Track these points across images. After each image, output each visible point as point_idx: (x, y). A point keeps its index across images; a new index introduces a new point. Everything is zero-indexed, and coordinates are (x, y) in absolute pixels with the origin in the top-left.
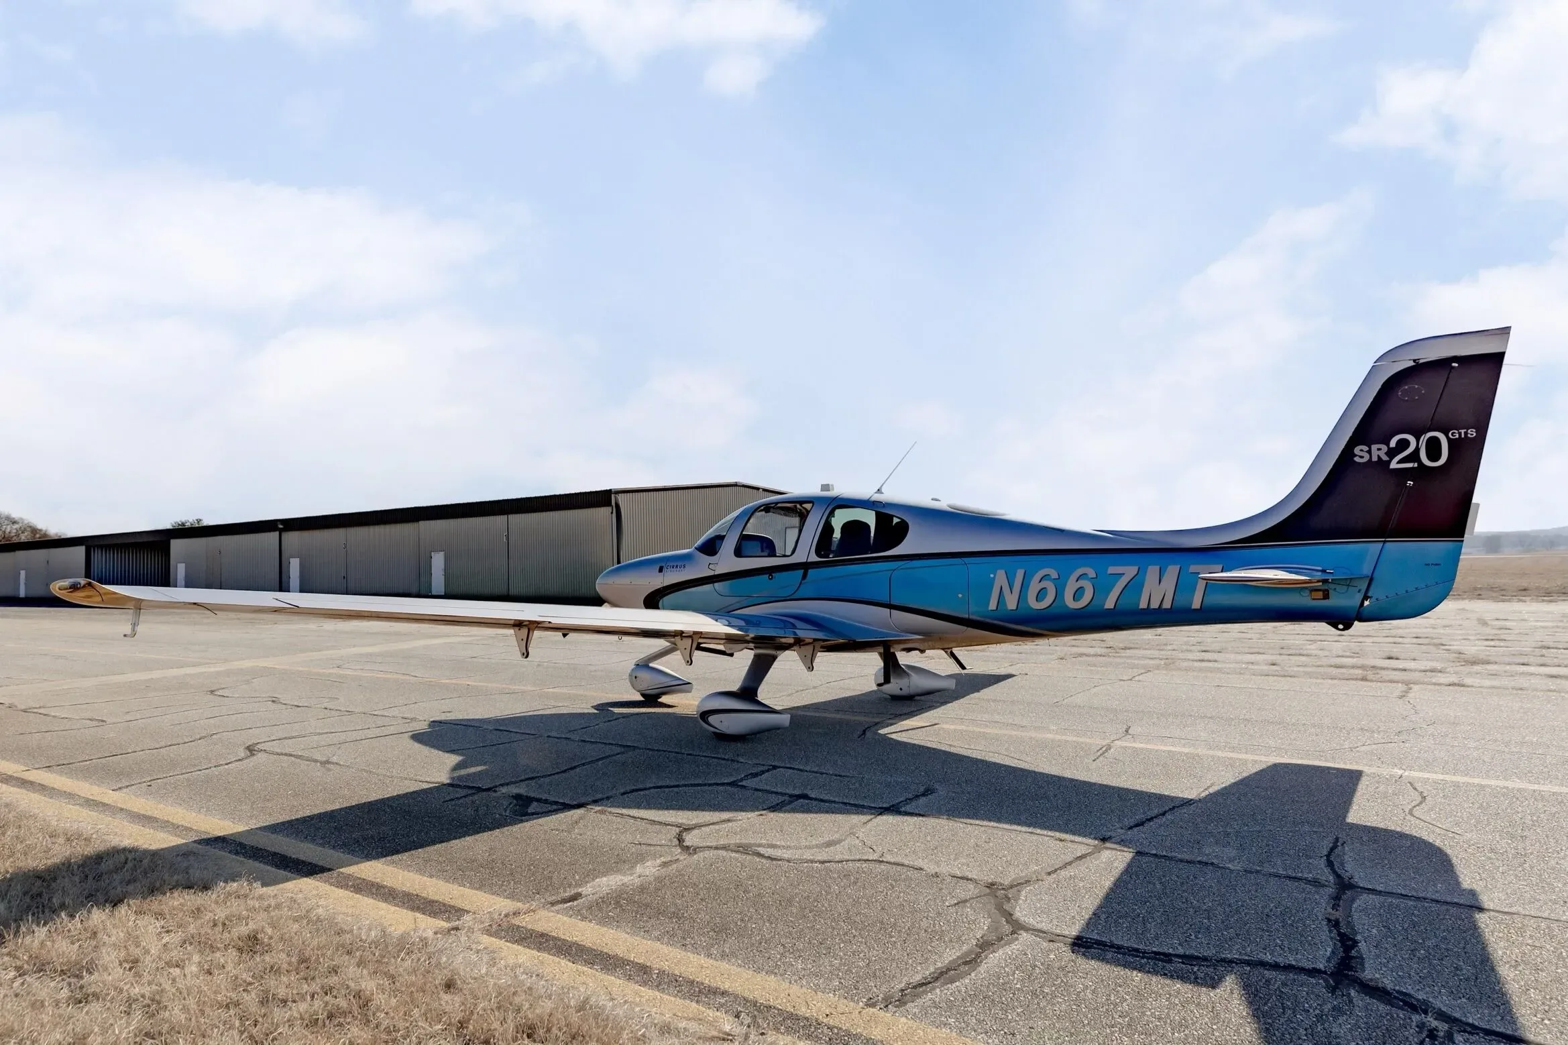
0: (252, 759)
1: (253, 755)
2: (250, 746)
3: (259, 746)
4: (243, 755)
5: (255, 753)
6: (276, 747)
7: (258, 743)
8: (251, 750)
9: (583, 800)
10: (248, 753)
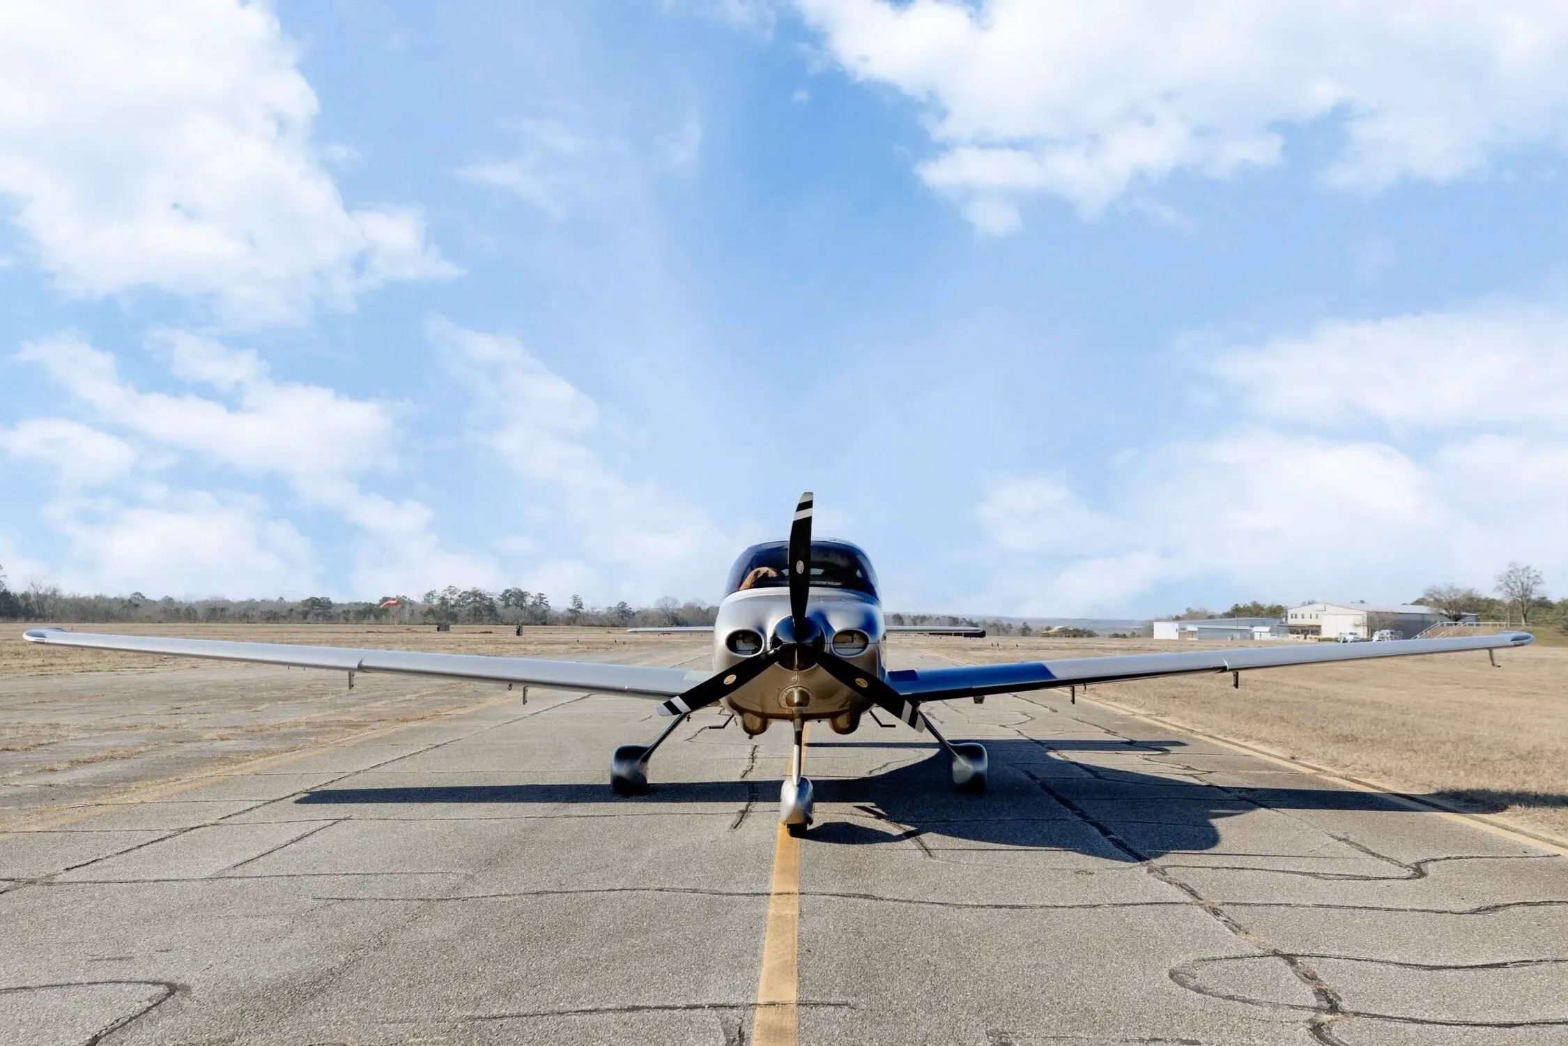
0: (1419, 859)
1: (1417, 864)
2: (1419, 878)
3: (1407, 873)
4: (1430, 865)
5: (1414, 866)
6: (1385, 868)
7: (1408, 879)
8: (1419, 872)
9: (1217, 789)
10: (1423, 867)
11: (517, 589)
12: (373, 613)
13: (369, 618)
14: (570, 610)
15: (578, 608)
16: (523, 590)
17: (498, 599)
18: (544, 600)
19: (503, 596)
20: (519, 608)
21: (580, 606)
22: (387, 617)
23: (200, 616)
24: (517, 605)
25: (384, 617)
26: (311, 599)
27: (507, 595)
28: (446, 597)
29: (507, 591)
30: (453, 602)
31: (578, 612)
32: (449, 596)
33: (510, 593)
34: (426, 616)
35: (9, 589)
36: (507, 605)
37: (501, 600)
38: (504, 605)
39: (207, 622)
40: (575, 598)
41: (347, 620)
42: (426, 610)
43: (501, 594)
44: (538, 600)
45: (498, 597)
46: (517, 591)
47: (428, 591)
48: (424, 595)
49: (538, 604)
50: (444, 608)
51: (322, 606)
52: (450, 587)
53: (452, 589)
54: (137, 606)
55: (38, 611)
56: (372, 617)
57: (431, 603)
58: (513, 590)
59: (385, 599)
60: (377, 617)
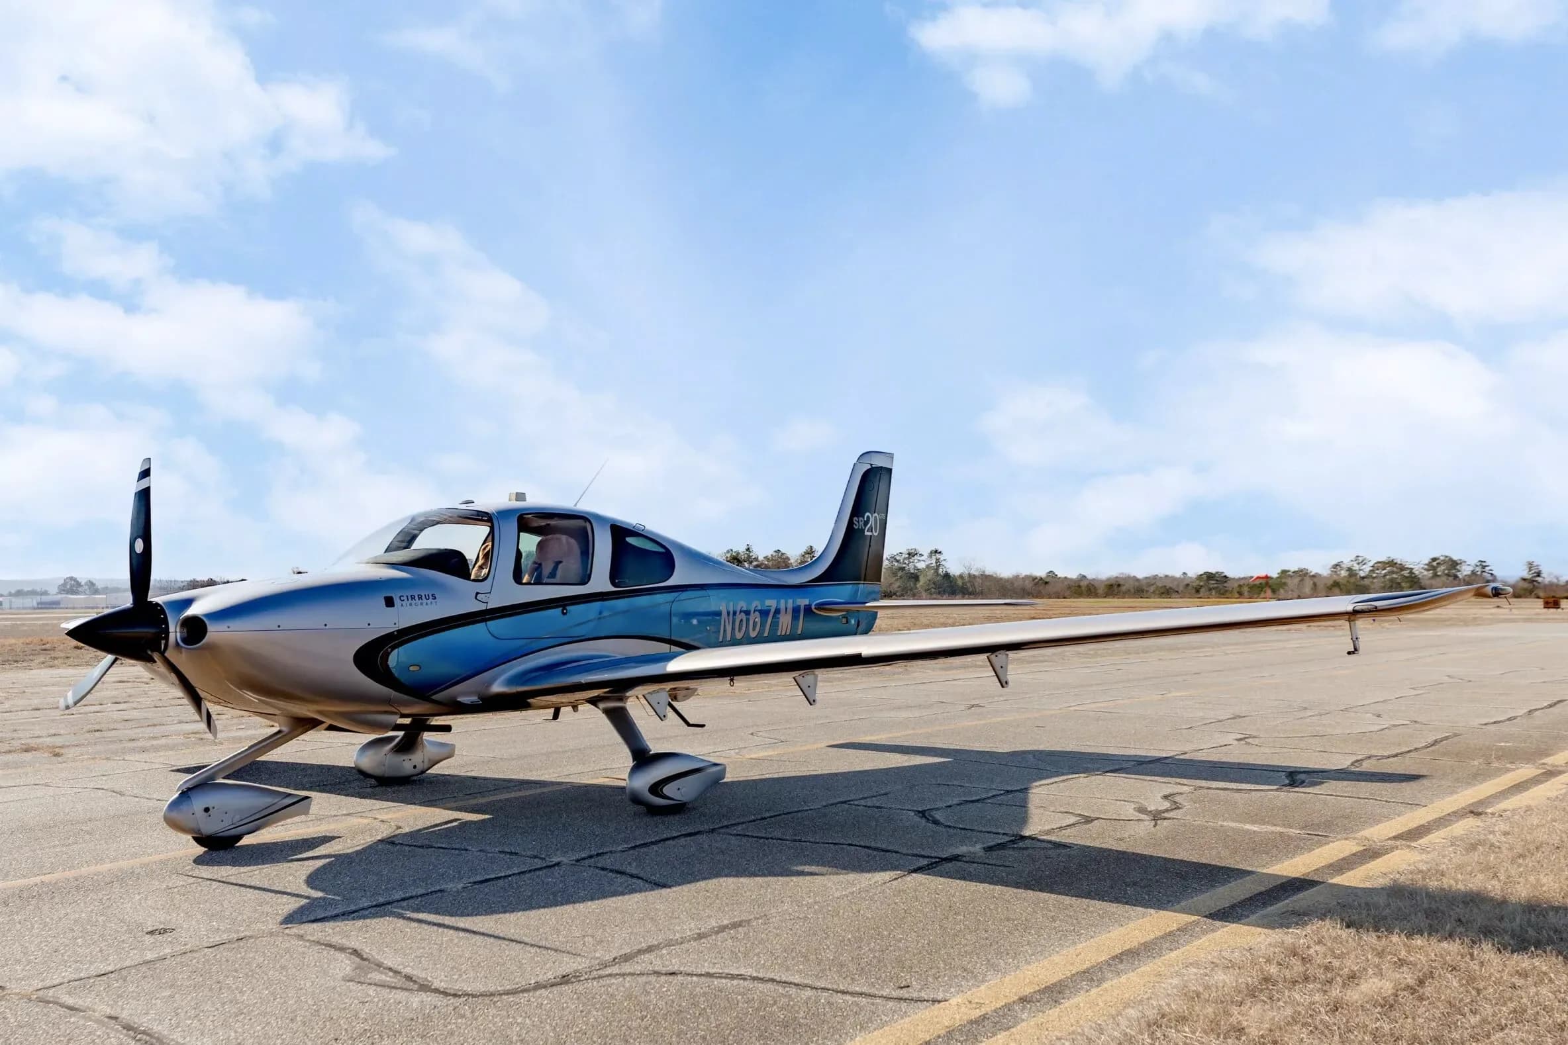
11: (1446, 557)
12: (1270, 587)
13: (1265, 592)
14: (1524, 580)
15: (1535, 577)
16: (1455, 558)
17: (1423, 568)
18: (1487, 568)
19: (1429, 564)
20: (1451, 579)
21: (1539, 574)
22: (1286, 591)
23: (1100, 591)
24: (1448, 575)
25: (1282, 591)
26: (1205, 573)
27: (1434, 564)
28: (1354, 568)
29: (1434, 560)
30: (1362, 574)
31: (1536, 581)
32: (1356, 567)
33: (1438, 561)
34: (1331, 589)
35: (949, 571)
36: (1435, 575)
37: (1428, 570)
38: (1431, 575)
39: (1105, 597)
40: (1530, 565)
41: (1241, 594)
42: (1330, 582)
43: (1427, 562)
44: (1479, 569)
45: (1422, 566)
46: (1447, 559)
47: (1335, 562)
48: (1330, 566)
49: (1479, 573)
50: (1352, 580)
51: (1217, 580)
52: (1358, 556)
53: (1361, 559)
54: (1046, 583)
55: (971, 590)
56: (1269, 592)
57: (1338, 575)
58: (1442, 558)
59: (1284, 572)
60: (1274, 591)
